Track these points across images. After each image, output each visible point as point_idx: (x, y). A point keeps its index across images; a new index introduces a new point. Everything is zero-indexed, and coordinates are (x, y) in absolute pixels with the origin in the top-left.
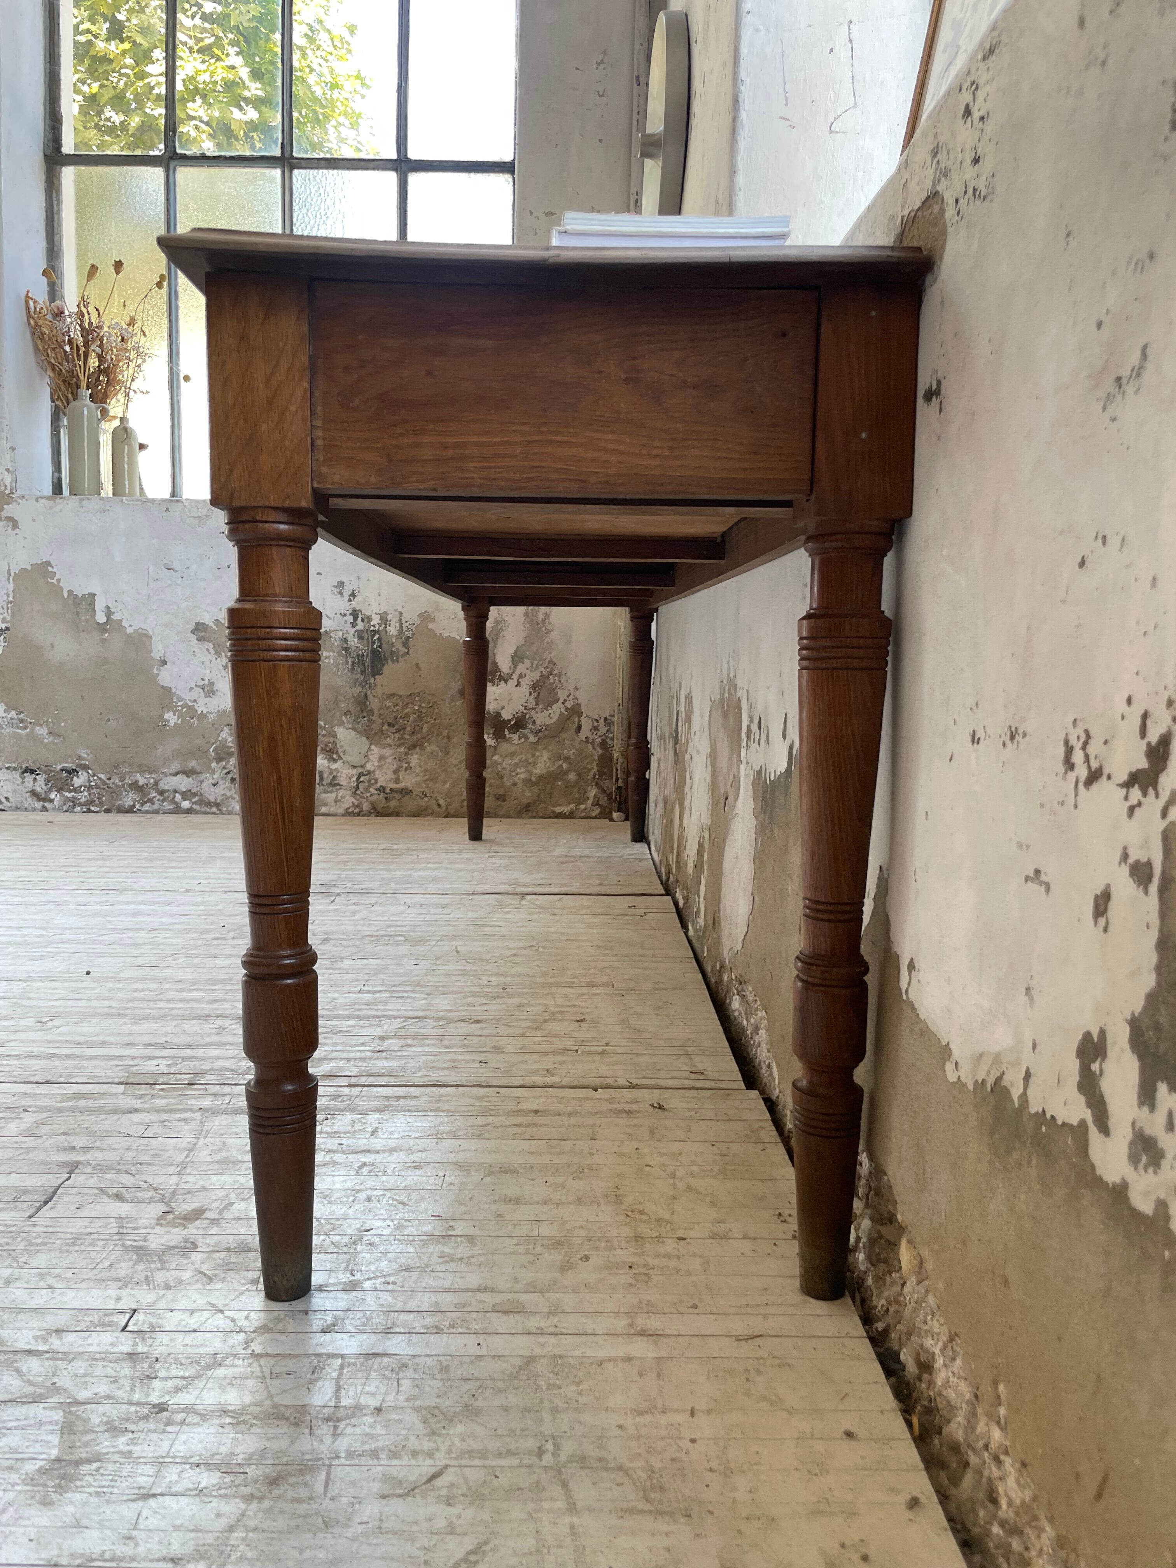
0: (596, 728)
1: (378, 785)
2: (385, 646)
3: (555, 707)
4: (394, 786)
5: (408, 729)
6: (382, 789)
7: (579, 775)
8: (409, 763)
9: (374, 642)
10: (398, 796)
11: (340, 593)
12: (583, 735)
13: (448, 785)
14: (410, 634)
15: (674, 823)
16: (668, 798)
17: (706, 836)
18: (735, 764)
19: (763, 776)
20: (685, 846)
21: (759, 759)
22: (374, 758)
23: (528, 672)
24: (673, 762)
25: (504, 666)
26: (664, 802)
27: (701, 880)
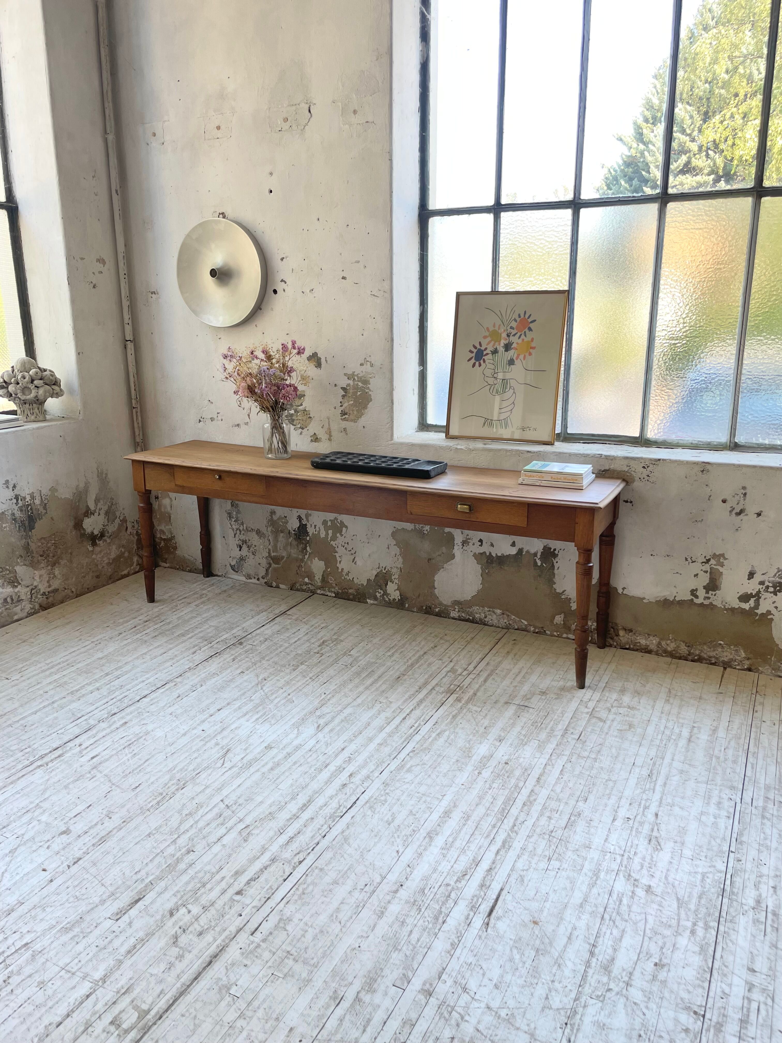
0: (133, 527)
1: (42, 592)
2: (34, 512)
3: (116, 521)
4: (49, 590)
5: (51, 555)
6: (44, 594)
7: (129, 552)
8: (54, 574)
9: (29, 511)
10: (52, 594)
11: (7, 487)
12: (128, 532)
13: (74, 580)
14: (46, 502)
15: (310, 567)
16: (283, 557)
17: (394, 570)
18: (444, 549)
19: (488, 554)
20: (347, 574)
21: (481, 550)
22: (37, 578)
23: (102, 507)
24: (294, 543)
25: (92, 507)
26: (271, 558)
27: (386, 584)
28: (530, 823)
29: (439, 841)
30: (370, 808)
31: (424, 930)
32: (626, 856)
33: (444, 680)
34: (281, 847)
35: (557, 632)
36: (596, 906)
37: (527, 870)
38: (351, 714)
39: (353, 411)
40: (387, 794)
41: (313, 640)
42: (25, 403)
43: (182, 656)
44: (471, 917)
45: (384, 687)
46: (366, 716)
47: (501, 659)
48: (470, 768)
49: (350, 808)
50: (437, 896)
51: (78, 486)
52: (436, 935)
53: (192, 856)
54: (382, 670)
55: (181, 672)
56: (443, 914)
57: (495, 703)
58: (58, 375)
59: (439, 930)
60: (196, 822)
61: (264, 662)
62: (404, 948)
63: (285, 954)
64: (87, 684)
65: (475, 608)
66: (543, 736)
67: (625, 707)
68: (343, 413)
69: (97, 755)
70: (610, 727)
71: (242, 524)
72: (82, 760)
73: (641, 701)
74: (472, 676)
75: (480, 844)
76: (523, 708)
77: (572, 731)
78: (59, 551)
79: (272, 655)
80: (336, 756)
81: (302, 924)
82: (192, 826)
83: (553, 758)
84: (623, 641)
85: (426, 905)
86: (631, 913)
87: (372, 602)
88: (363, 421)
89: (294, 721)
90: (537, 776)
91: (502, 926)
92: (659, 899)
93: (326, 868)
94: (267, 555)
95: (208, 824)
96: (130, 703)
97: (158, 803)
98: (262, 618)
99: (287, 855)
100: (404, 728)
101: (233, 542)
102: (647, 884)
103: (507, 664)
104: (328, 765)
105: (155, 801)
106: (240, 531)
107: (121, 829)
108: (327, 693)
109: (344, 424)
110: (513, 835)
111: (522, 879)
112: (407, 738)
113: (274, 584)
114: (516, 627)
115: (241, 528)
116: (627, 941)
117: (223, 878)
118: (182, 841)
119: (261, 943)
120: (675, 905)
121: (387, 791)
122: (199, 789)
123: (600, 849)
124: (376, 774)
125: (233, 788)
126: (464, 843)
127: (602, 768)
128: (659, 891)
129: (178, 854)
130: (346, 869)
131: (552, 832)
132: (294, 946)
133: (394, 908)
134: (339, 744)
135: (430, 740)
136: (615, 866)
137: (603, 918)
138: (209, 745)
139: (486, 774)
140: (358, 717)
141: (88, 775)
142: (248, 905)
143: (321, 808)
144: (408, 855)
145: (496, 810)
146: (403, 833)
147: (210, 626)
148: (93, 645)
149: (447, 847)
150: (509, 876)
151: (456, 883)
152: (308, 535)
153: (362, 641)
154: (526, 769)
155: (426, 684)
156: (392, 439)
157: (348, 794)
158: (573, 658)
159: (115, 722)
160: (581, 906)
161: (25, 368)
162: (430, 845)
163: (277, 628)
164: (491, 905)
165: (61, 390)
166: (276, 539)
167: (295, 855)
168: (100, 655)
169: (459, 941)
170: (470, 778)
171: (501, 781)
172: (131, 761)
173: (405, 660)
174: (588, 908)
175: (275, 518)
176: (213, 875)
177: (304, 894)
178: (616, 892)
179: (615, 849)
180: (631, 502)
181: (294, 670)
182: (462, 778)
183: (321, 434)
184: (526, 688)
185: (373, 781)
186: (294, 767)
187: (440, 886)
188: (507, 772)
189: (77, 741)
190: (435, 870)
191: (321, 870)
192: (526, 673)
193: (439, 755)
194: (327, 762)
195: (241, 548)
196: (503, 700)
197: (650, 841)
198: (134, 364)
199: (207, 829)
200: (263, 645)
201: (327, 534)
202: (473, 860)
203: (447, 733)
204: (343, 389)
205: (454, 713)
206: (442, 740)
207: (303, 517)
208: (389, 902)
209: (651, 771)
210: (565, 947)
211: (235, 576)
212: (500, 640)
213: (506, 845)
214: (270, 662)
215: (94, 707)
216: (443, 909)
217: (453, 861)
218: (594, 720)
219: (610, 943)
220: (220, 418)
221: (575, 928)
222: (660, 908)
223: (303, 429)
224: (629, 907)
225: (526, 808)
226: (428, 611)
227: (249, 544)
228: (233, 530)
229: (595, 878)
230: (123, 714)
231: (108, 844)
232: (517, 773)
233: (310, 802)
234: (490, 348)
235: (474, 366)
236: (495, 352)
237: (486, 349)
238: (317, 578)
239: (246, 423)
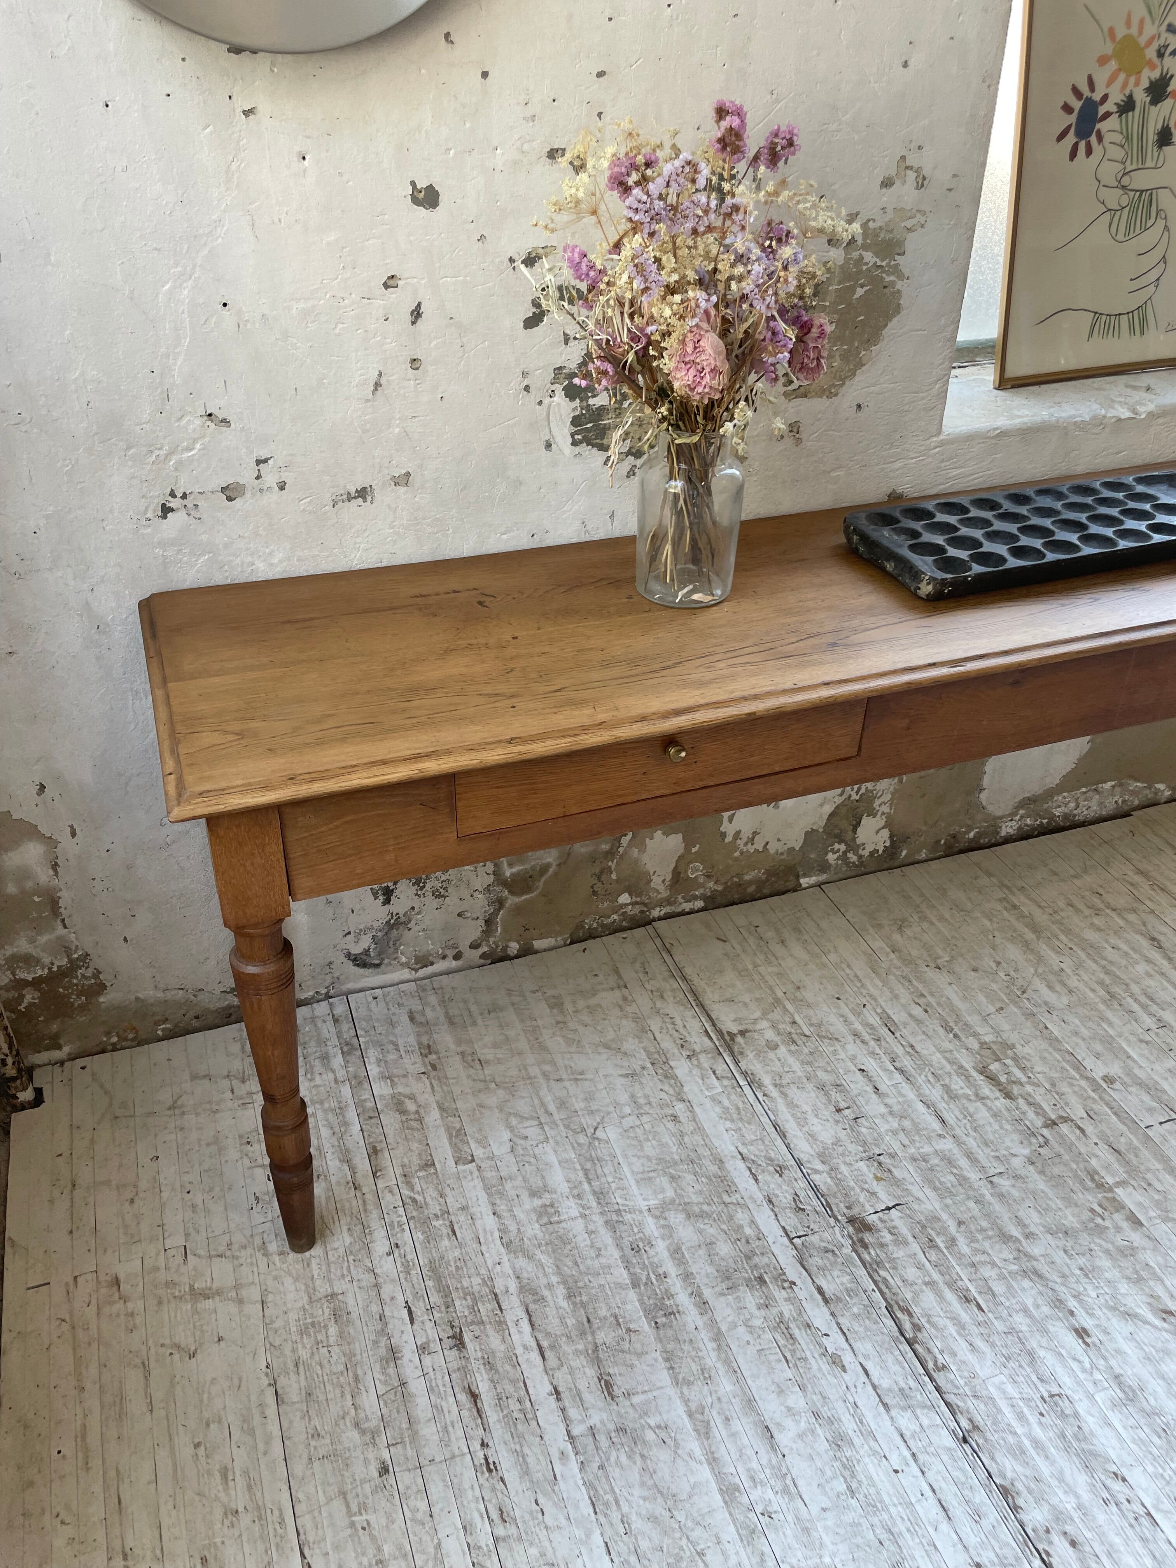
15: (637, 861)
16: (547, 866)
17: (883, 785)
20: (750, 841)
26: (504, 883)
27: (859, 824)
39: (829, 357)
87: (813, 880)
88: (858, 387)
94: (492, 878)
109: (796, 409)
113: (515, 949)
156: (939, 432)
195: (388, 894)
211: (371, 978)
220: (270, 479)
234: (1116, 97)
235: (1073, 154)
236: (1127, 106)
237: (1105, 98)
238: (657, 882)
239: (403, 480)
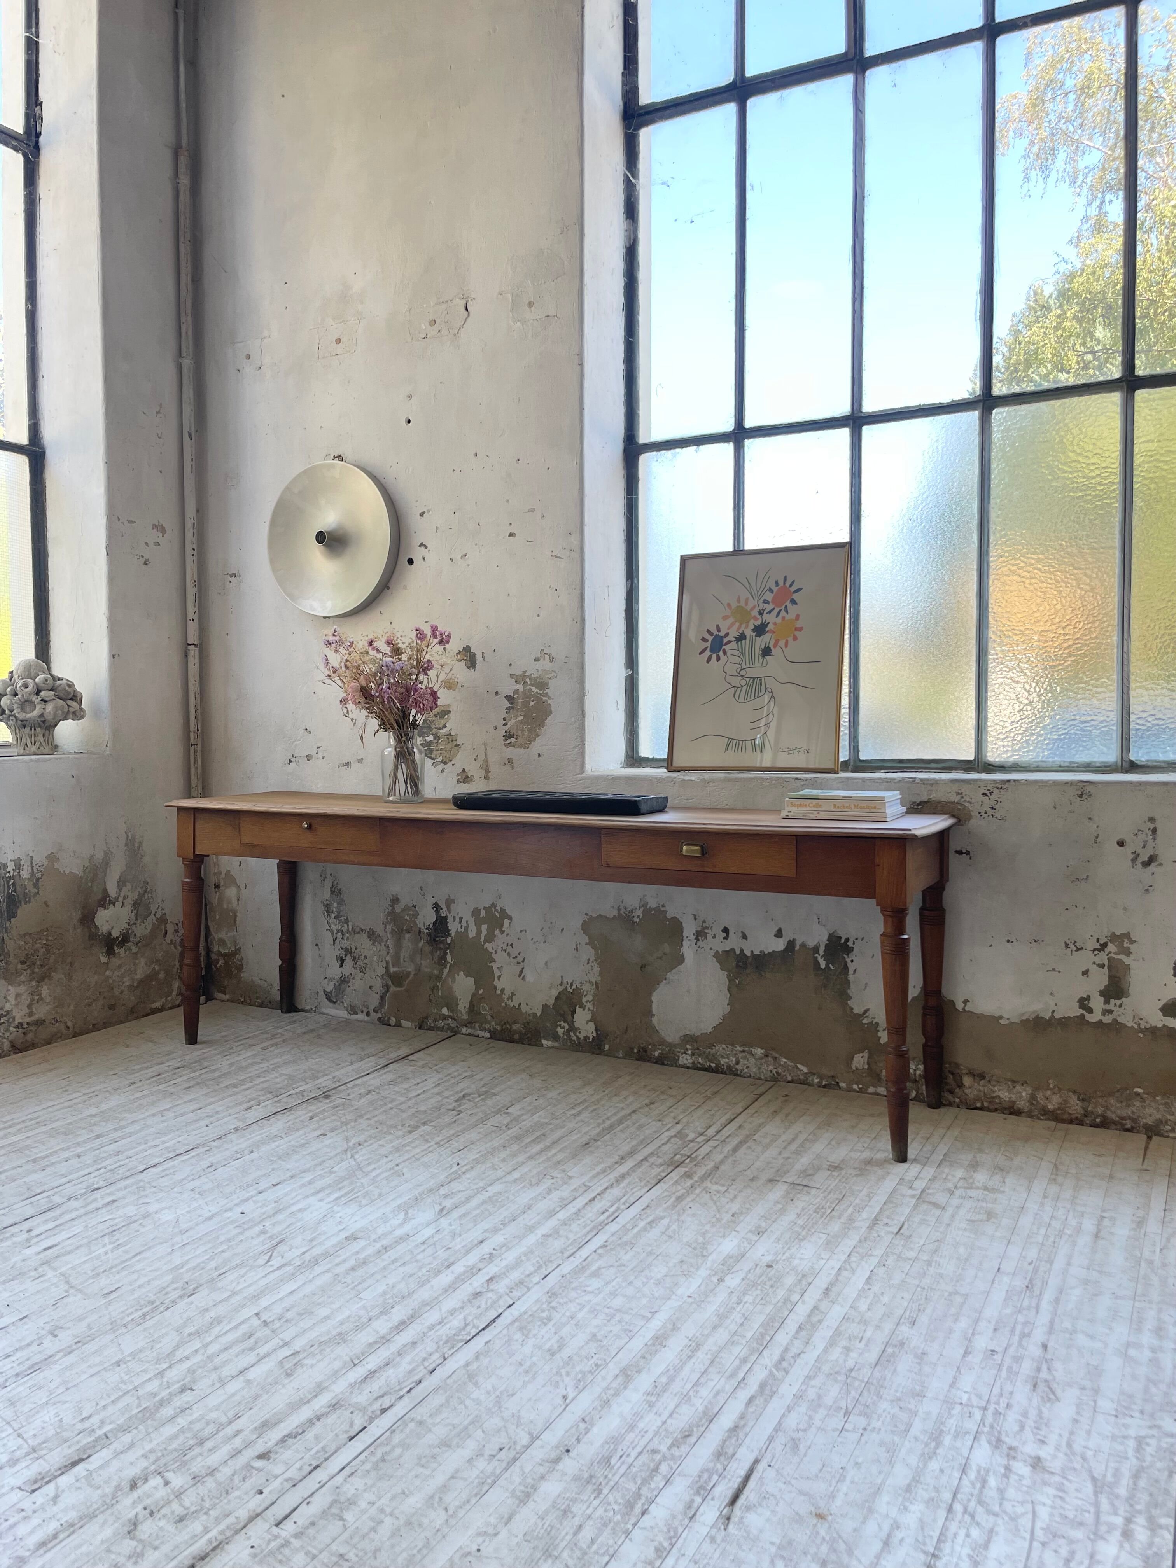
1: (17, 1022)
2: (18, 889)
3: (149, 919)
4: (28, 1020)
5: (38, 963)
6: (20, 1026)
7: (167, 972)
8: (40, 995)
9: (9, 888)
10: (33, 1028)
12: (168, 939)
13: (72, 1008)
14: (39, 875)
15: (451, 988)
16: (409, 973)
17: (586, 987)
18: (666, 948)
19: (738, 952)
20: (511, 998)
21: (727, 946)
22: (11, 998)
23: (129, 894)
24: (428, 949)
25: (112, 891)
26: (390, 976)
27: (574, 1012)
28: (811, 1356)
29: (644, 1381)
30: (521, 1329)
31: (605, 1525)
32: (991, 1408)
33: (665, 1148)
34: (352, 1386)
35: (857, 1084)
36: (937, 1490)
37: (805, 1430)
38: (500, 1193)
39: (523, 730)
40: (554, 1308)
41: (446, 1094)
42: (24, 726)
43: (226, 1113)
44: (696, 1505)
45: (560, 1156)
46: (525, 1197)
47: (762, 1120)
48: (703, 1273)
49: (484, 1329)
50: (634, 1470)
51: (92, 856)
52: (628, 1533)
53: (188, 1397)
54: (559, 1133)
55: (222, 1133)
56: (643, 1500)
57: (752, 1180)
58: (79, 688)
59: (635, 1525)
60: (206, 1346)
61: (361, 1121)
62: (565, 1555)
63: (334, 1559)
64: (62, 1149)
65: (720, 1048)
66: (835, 1227)
67: (978, 1188)
68: (508, 736)
69: (54, 1246)
70: (953, 1216)
71: (347, 921)
72: (29, 1252)
73: (1007, 1180)
74: (711, 1143)
75: (718, 1387)
76: (800, 1188)
77: (885, 1220)
78: (52, 959)
79: (376, 1113)
80: (468, 1252)
81: (373, 1511)
82: (196, 1351)
83: (853, 1259)
84: (971, 1096)
85: (612, 1483)
86: (1005, 1503)
87: (550, 1044)
88: (538, 746)
89: (400, 1201)
90: (825, 1286)
91: (755, 1520)
92: (1057, 1478)
93: (430, 1421)
94: (384, 971)
95: (226, 1349)
96: (128, 1174)
97: (145, 1315)
98: (368, 1064)
99: (361, 1398)
100: (590, 1214)
101: (331, 953)
102: (1033, 1454)
103: (772, 1128)
104: (453, 1264)
105: (140, 1313)
106: (343, 934)
107: (70, 1353)
108: (462, 1163)
109: (510, 752)
110: (779, 1375)
111: (795, 1444)
112: (594, 1227)
113: (393, 1021)
114: (789, 1078)
115: (345, 929)
116: (998, 1548)
117: (238, 1433)
118: (173, 1374)
119: (293, 1540)
120: (1089, 1488)
121: (553, 1304)
122: (218, 1296)
123: (942, 1397)
124: (536, 1279)
125: (280, 1296)
126: (689, 1386)
127: (941, 1276)
128: (1055, 1465)
129: (164, 1394)
130: (466, 1422)
131: (851, 1370)
132: (355, 1547)
133: (551, 1488)
134: (476, 1234)
135: (636, 1230)
136: (971, 1425)
137: (950, 1510)
138: (248, 1233)
139: (733, 1281)
140: (512, 1197)
141: (33, 1274)
142: (276, 1477)
143: (431, 1328)
144: (584, 1402)
145: (749, 1335)
146: (578, 1369)
147: (281, 1075)
148: (86, 1097)
149: (657, 1391)
150: (771, 1439)
151: (670, 1448)
152: (449, 935)
153: (529, 1094)
154: (804, 1276)
155: (632, 1153)
156: (582, 773)
157: (483, 1306)
158: (886, 1121)
159: (95, 1200)
160: (908, 1489)
161: (28, 672)
162: (625, 1388)
163: (390, 1077)
164: (736, 1486)
165: (81, 709)
166: (399, 945)
167: (376, 1399)
168: (93, 1111)
169: (672, 1545)
170: (703, 1288)
171: (759, 1292)
172: (110, 1255)
173: (600, 1121)
174: (922, 1493)
175: (398, 908)
176: (221, 1427)
177: (383, 1460)
178: (974, 1467)
179: (969, 1399)
180: (968, 853)
181: (410, 1132)
182: (691, 1286)
183: (474, 770)
184: (804, 1161)
185: (529, 1289)
186: (392, 1267)
187: (640, 1453)
188: (770, 1279)
189: (26, 1225)
190: (632, 1427)
191: (421, 1423)
192: (806, 1139)
193: (650, 1253)
194: (451, 1260)
195: (342, 961)
196: (765, 1176)
197: (1035, 1386)
198: (198, 678)
199: (221, 1356)
200: (363, 1100)
201: (479, 932)
202: (705, 1413)
203: (665, 1222)
204: (509, 698)
205: (679, 1194)
206: (654, 1233)
207: (443, 905)
208: (542, 1477)
209: (1031, 1281)
210: (878, 1557)
211: (331, 1010)
212: (761, 1095)
213: (766, 1390)
214: (372, 1122)
215: (64, 1180)
216: (644, 1491)
217: (667, 1413)
218: (925, 1206)
219: (966, 1551)
220: (320, 755)
221: (896, 1526)
222: (1061, 1494)
223: (445, 763)
224: (1001, 1491)
225: (804, 1333)
226: (642, 1056)
227: (356, 955)
228: (332, 932)
229: (933, 1445)
230: (112, 1188)
231: (42, 1375)
232: (789, 1280)
233: (413, 1317)
234: (734, 633)
235: (709, 660)
236: (741, 638)
237: (727, 635)
238: (461, 1007)
239: (360, 761)
